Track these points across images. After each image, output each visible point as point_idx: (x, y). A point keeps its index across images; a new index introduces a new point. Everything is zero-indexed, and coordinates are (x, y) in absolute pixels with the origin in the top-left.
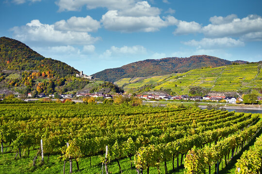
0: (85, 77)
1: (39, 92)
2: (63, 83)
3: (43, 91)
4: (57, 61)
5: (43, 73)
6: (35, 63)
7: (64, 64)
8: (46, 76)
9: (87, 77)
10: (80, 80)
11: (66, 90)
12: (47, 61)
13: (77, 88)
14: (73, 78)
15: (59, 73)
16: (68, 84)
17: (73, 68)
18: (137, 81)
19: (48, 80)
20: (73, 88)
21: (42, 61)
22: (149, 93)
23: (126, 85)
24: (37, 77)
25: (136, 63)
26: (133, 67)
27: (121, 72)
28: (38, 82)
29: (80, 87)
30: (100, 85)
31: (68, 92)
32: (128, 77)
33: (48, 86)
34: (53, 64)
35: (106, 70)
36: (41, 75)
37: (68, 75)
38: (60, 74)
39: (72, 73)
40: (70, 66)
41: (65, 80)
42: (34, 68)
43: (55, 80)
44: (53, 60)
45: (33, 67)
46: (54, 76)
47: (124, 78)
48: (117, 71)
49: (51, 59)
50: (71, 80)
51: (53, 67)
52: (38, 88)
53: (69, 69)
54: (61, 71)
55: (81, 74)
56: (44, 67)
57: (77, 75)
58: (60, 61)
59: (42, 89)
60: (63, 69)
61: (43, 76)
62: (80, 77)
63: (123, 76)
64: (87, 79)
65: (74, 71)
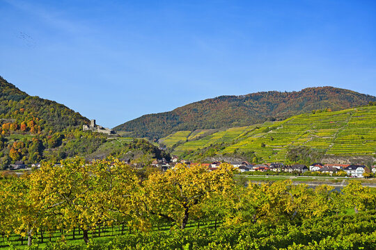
0: (99, 131)
1: (14, 158)
2: (58, 143)
3: (21, 157)
4: (49, 102)
5: (22, 124)
6: (9, 105)
7: (62, 106)
8: (28, 129)
9: (104, 131)
10: (90, 137)
11: (64, 156)
12: (31, 101)
13: (84, 150)
14: (77, 134)
15: (51, 123)
16: (68, 144)
17: (78, 114)
18: (200, 138)
19: (31, 136)
20: (76, 150)
21: (22, 102)
22: (213, 159)
23: (179, 143)
24: (12, 131)
25: (201, 102)
26: (196, 110)
27: (172, 120)
28: (13, 140)
29: (89, 150)
30: (126, 145)
31: (68, 158)
32: (186, 129)
33: (31, 148)
34: (42, 108)
35: (144, 117)
36: (19, 128)
37: (68, 128)
38: (53, 125)
39: (76, 124)
40: (72, 111)
41: (63, 137)
42: (7, 115)
43: (44, 137)
44: (42, 100)
45: (5, 112)
46: (42, 129)
47: (177, 130)
48: (165, 117)
49: (37, 98)
50: (73, 137)
51: (42, 113)
52: (12, 152)
53: (70, 117)
54: (56, 119)
55: (92, 125)
56: (25, 113)
57: (85, 127)
58: (54, 102)
59: (20, 154)
60: (59, 116)
61: (22, 129)
62: (89, 131)
63: (177, 128)
64: (102, 134)
65: (79, 120)
